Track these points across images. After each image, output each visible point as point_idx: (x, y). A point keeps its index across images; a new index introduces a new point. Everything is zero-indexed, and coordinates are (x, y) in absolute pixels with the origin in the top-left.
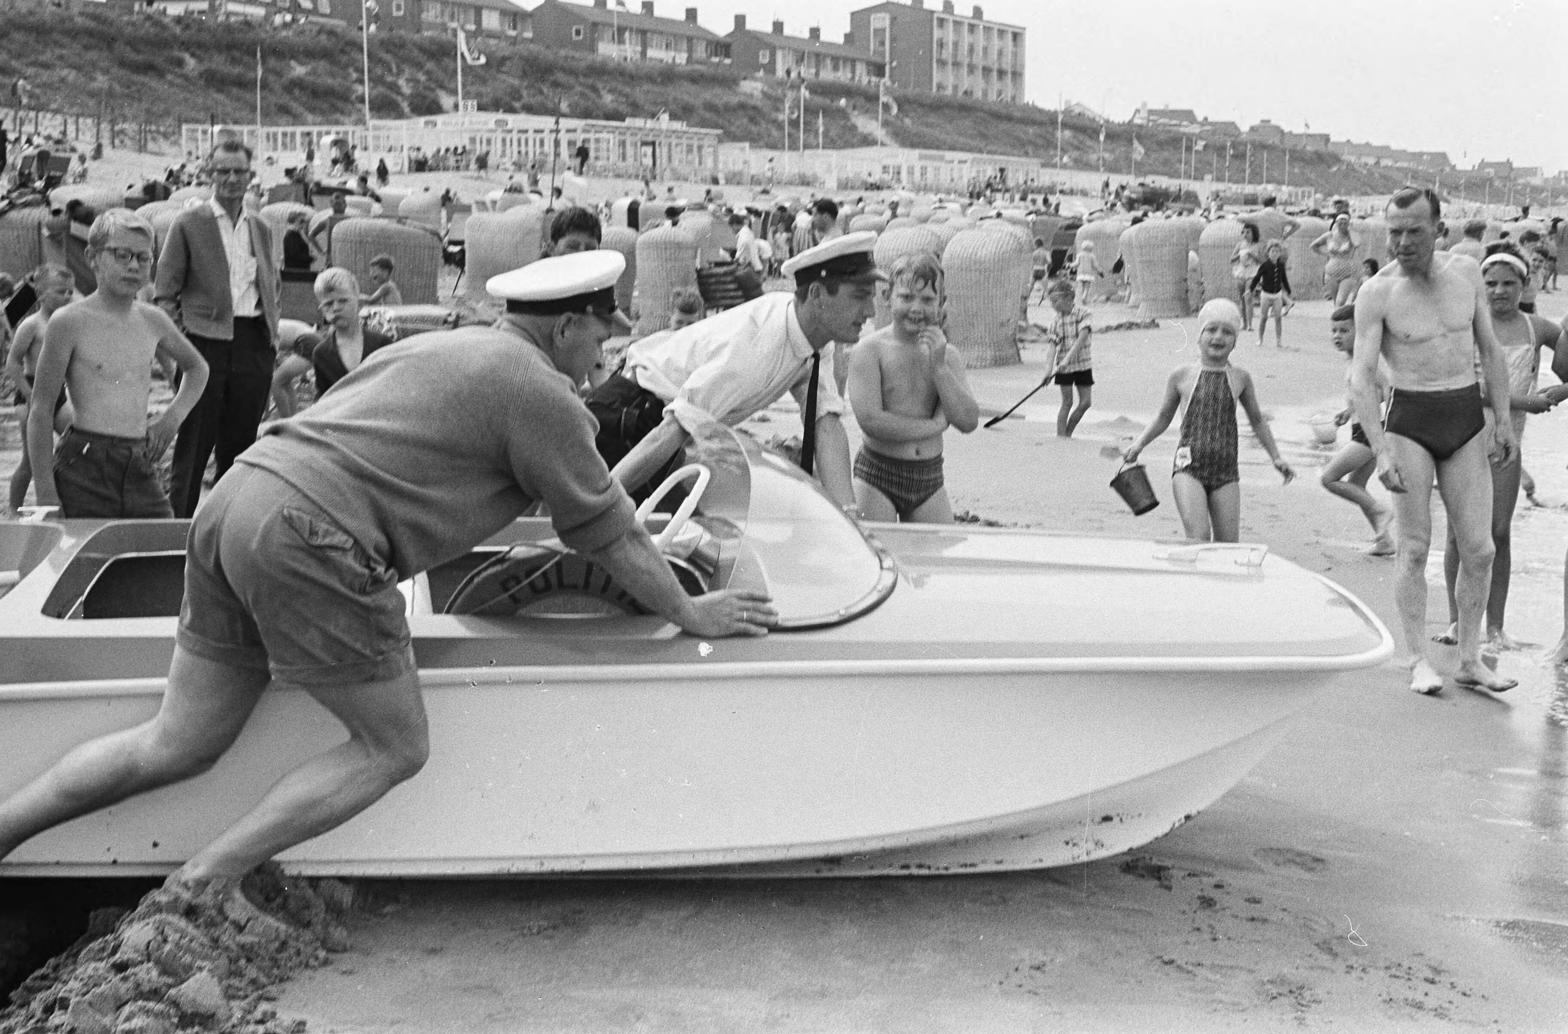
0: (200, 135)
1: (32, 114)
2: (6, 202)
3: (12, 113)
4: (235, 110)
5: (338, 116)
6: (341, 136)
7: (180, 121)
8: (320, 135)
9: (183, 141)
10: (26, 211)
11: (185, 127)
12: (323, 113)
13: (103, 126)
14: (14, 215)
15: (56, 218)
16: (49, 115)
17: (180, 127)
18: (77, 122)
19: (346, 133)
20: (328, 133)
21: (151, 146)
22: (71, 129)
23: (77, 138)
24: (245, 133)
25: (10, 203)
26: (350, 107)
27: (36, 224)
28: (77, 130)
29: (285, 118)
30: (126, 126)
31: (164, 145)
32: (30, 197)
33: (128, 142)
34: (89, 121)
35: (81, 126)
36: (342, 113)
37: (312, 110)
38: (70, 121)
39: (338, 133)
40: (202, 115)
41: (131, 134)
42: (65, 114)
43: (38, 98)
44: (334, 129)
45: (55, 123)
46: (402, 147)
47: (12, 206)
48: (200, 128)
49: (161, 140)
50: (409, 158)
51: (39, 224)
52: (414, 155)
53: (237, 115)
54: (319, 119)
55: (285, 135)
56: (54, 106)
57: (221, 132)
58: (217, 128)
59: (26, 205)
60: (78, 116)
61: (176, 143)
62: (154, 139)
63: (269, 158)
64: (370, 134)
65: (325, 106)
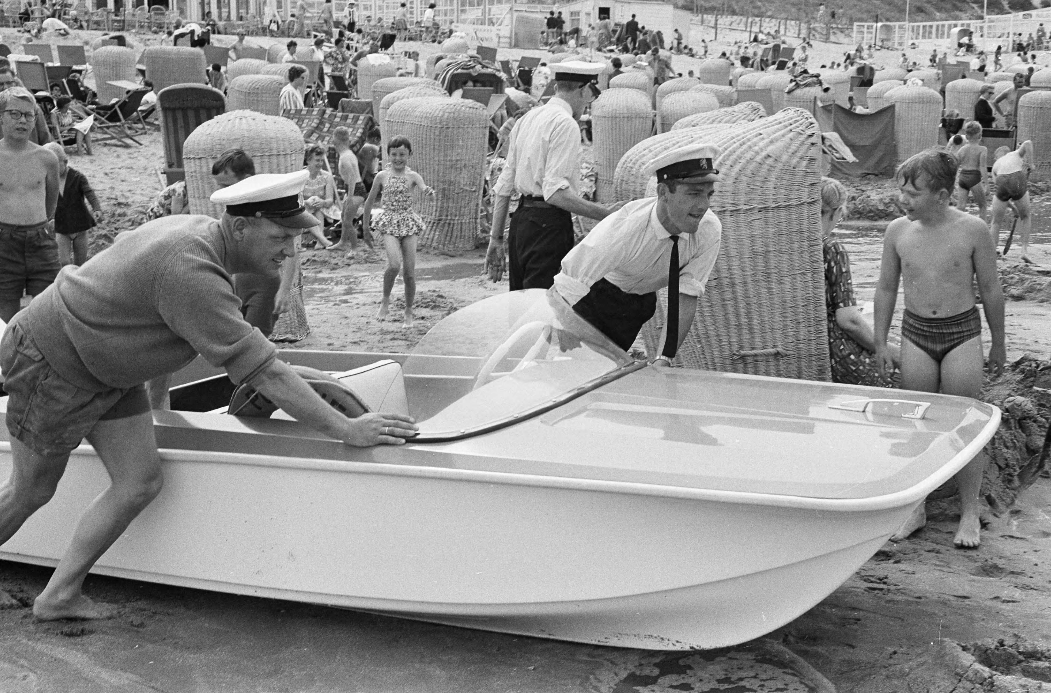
0: (865, 30)
1: (757, 19)
2: (794, 83)
3: (744, 19)
4: (887, 11)
5: (957, 13)
6: (965, 27)
7: (852, 20)
8: (950, 28)
9: (854, 35)
10: (807, 89)
11: (856, 24)
12: (947, 11)
13: (802, 25)
14: (798, 92)
15: (826, 94)
16: (767, 20)
17: (852, 25)
18: (786, 24)
19: (969, 25)
20: (956, 26)
21: (832, 38)
22: (782, 27)
23: (785, 34)
24: (897, 27)
25: (797, 84)
26: (967, 6)
27: (813, 98)
28: (786, 29)
29: (923, 15)
30: (817, 25)
31: (841, 38)
32: (810, 80)
33: (817, 36)
34: (793, 22)
35: (788, 27)
36: (961, 11)
37: (939, 10)
38: (783, 22)
39: (963, 25)
40: (865, 16)
41: (819, 29)
42: (777, 18)
43: (759, 8)
44: (960, 22)
45: (772, 24)
46: (1009, 33)
47: (798, 86)
48: (866, 24)
49: (839, 34)
50: (1014, 41)
51: (815, 97)
52: (1017, 38)
53: (889, 14)
54: (944, 16)
55: (924, 27)
56: (769, 13)
57: (882, 27)
58: (880, 24)
59: (806, 85)
60: (786, 19)
61: (849, 36)
62: (834, 33)
63: (913, 44)
64: (986, 25)
65: (949, 6)
